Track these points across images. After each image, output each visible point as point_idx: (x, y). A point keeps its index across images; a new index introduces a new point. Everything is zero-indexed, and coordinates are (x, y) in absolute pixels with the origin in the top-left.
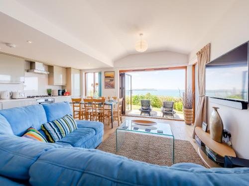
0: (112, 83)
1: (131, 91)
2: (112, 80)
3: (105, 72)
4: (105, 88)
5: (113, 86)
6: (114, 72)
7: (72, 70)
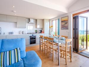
0: (66, 25)
1: (87, 31)
2: (66, 23)
3: (61, 18)
4: (62, 29)
5: (67, 28)
6: (68, 16)
7: (45, 20)
